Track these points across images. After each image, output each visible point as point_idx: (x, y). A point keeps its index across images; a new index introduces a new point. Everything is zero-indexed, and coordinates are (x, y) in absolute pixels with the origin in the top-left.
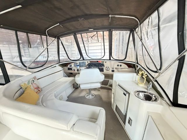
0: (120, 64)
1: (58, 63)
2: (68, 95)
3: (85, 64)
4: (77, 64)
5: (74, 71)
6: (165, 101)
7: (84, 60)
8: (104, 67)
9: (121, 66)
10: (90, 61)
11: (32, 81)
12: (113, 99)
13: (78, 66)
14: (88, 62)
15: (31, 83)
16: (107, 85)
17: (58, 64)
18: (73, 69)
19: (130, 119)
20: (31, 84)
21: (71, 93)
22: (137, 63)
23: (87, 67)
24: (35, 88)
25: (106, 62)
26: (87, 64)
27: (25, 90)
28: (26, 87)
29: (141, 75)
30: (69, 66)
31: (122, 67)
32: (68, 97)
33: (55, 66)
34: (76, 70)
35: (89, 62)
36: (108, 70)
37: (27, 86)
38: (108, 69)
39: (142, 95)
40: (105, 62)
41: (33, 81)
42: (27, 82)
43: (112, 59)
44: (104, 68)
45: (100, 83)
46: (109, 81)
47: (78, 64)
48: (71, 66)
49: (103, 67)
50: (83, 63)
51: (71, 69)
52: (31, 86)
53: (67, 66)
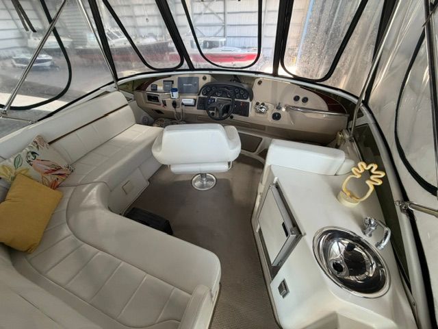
0: (303, 94)
1: (113, 82)
2: (149, 174)
3: (196, 85)
4: (173, 82)
5: (165, 105)
6: (412, 305)
7: (192, 68)
8: (251, 100)
9: (305, 100)
10: (212, 75)
11: (28, 157)
12: (260, 202)
13: (175, 90)
14: (204, 78)
15: (25, 162)
16: (253, 152)
17: (113, 85)
18: (160, 99)
19: (285, 285)
20: (25, 165)
21: (157, 169)
22: (365, 103)
23: (201, 96)
24: (47, 173)
25: (260, 83)
26: (202, 83)
27: (10, 185)
28: (13, 175)
29: (360, 174)
30: (149, 88)
31: (308, 105)
32: (149, 180)
33: (107, 92)
34: (169, 101)
35: (209, 79)
36: (261, 112)
37: (14, 171)
38: (263, 110)
39: (338, 249)
40: (257, 81)
41: (33, 153)
42: (12, 160)
43: (281, 71)
44: (252, 105)
45: (229, 163)
46: (261, 139)
47: (175, 86)
48: (155, 89)
49: (248, 100)
50: (190, 79)
51: (156, 99)
52: (28, 170)
53: (144, 90)
